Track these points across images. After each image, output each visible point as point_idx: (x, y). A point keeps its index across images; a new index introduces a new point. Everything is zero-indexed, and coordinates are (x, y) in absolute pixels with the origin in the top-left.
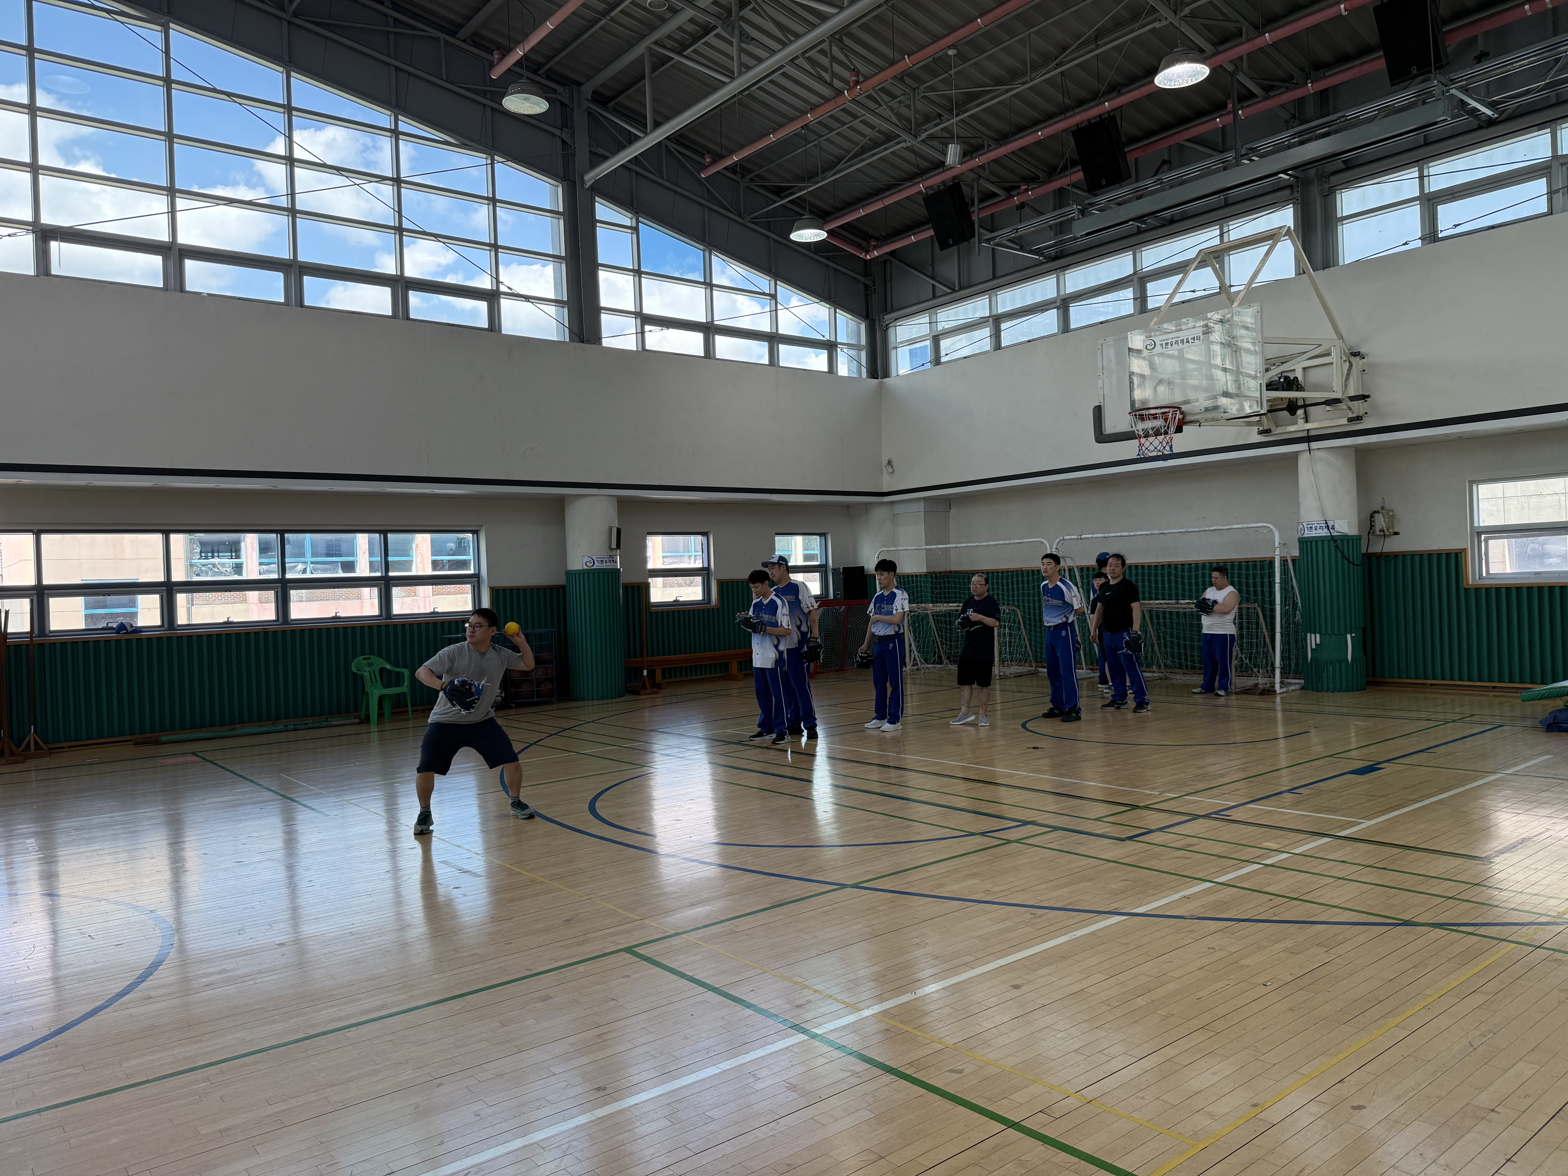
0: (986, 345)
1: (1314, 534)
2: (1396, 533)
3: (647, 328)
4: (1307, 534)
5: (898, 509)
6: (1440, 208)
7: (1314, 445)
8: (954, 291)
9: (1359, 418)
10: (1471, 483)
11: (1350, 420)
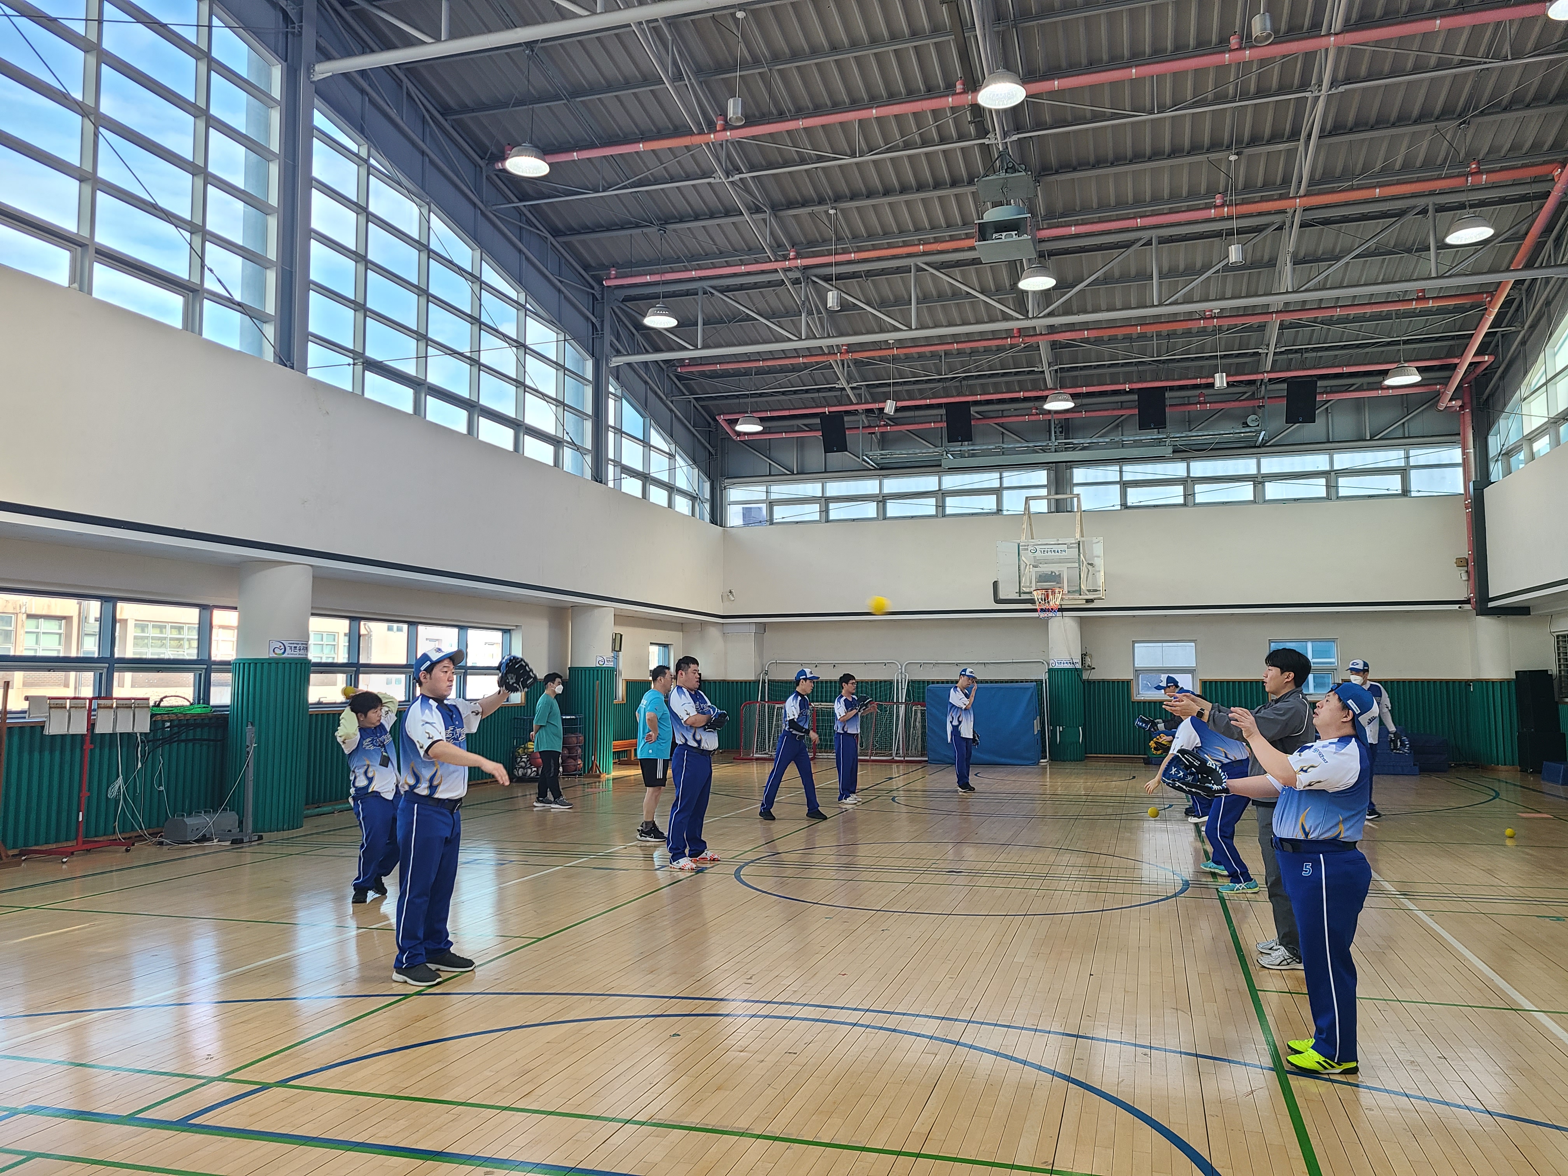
0: (816, 517)
1: (1062, 666)
2: (1094, 668)
3: (623, 476)
4: (1058, 666)
5: (728, 629)
6: (1129, 489)
7: (1065, 613)
8: (793, 474)
9: (1092, 601)
10: (1134, 642)
11: (1088, 601)
